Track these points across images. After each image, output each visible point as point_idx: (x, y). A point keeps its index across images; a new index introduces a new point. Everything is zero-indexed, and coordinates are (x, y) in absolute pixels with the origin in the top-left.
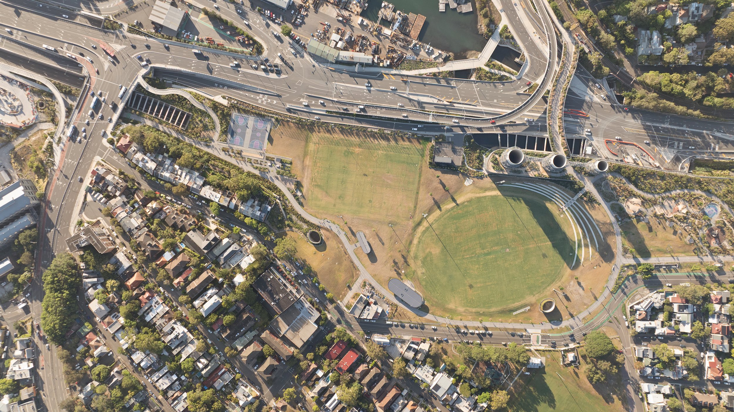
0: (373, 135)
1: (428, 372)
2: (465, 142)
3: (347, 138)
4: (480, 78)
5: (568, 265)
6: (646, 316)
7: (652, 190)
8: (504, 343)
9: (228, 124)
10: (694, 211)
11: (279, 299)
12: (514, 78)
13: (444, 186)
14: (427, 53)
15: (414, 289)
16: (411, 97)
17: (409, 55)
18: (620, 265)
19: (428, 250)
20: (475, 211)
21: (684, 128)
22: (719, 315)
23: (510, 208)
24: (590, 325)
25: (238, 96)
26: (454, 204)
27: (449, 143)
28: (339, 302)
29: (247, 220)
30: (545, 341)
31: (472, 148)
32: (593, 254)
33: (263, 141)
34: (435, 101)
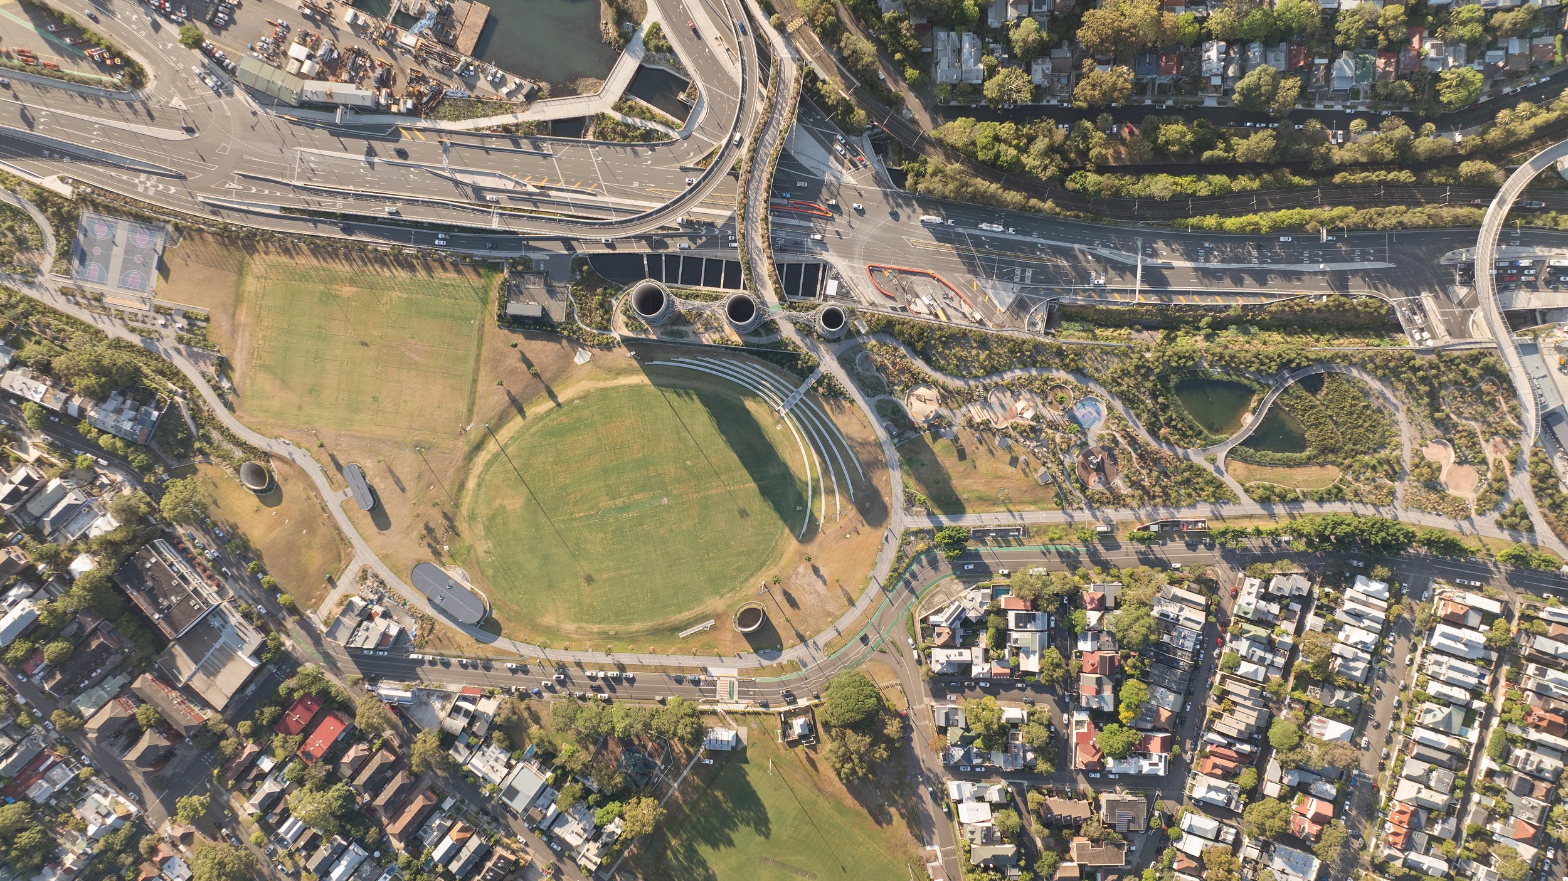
0: (381, 259)
1: (497, 760)
2: (573, 271)
3: (324, 265)
4: (602, 134)
5: (792, 531)
6: (952, 637)
7: (961, 369)
8: (659, 698)
9: (73, 235)
10: (1051, 413)
11: (169, 607)
12: (675, 135)
13: (529, 364)
14: (492, 83)
15: (468, 586)
16: (459, 177)
17: (454, 87)
18: (899, 530)
19: (498, 502)
20: (596, 417)
21: (1034, 239)
22: (1097, 634)
23: (670, 412)
24: (839, 658)
25: (94, 176)
26: (552, 404)
27: (539, 273)
28: (308, 612)
29: (104, 441)
30: (747, 693)
31: (588, 283)
32: (843, 508)
33: (149, 274)
34: (510, 186)
